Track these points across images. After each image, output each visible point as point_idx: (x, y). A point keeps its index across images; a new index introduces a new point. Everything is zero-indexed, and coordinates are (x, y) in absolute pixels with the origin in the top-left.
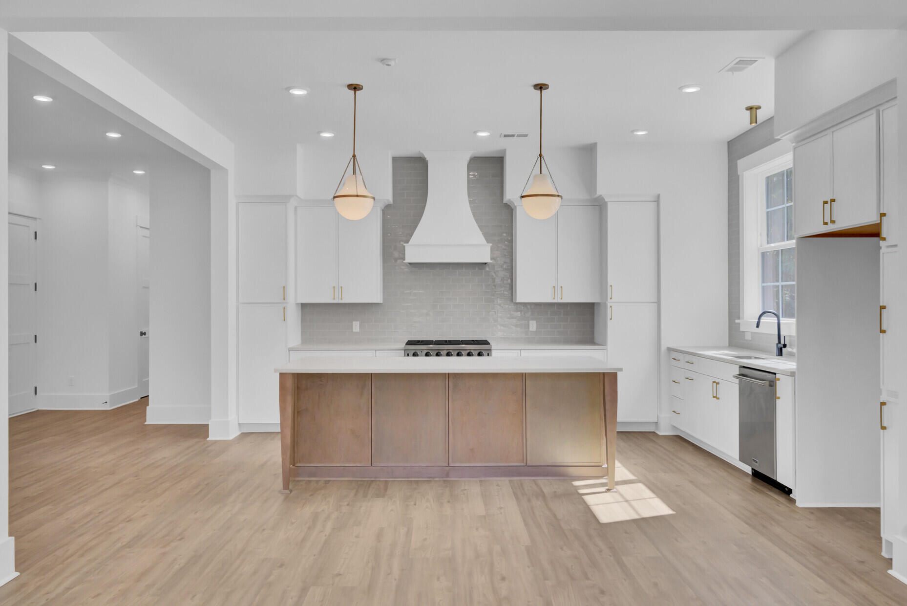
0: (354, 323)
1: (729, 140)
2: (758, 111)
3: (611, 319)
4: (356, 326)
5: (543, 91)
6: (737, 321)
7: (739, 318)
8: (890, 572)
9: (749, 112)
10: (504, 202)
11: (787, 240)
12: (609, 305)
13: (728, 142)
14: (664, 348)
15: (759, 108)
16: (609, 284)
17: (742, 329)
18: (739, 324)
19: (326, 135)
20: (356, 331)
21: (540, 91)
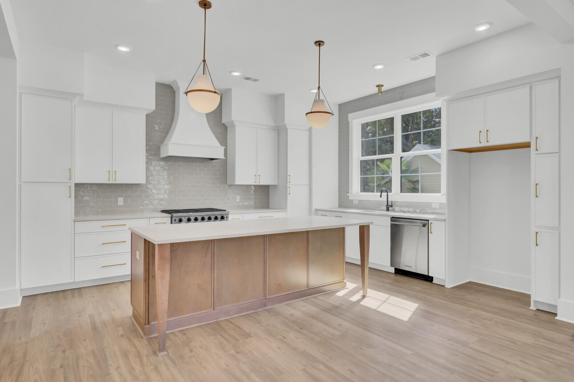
0: (119, 199)
1: (339, 104)
2: (382, 87)
3: (289, 194)
4: (121, 201)
5: (321, 47)
6: (348, 195)
7: (348, 193)
8: (556, 318)
9: (377, 88)
10: (223, 122)
11: (378, 155)
12: (288, 186)
13: (339, 105)
14: (313, 209)
15: (382, 86)
16: (288, 175)
17: (350, 199)
18: (349, 196)
19: (123, 49)
20: (120, 204)
21: (319, 47)
